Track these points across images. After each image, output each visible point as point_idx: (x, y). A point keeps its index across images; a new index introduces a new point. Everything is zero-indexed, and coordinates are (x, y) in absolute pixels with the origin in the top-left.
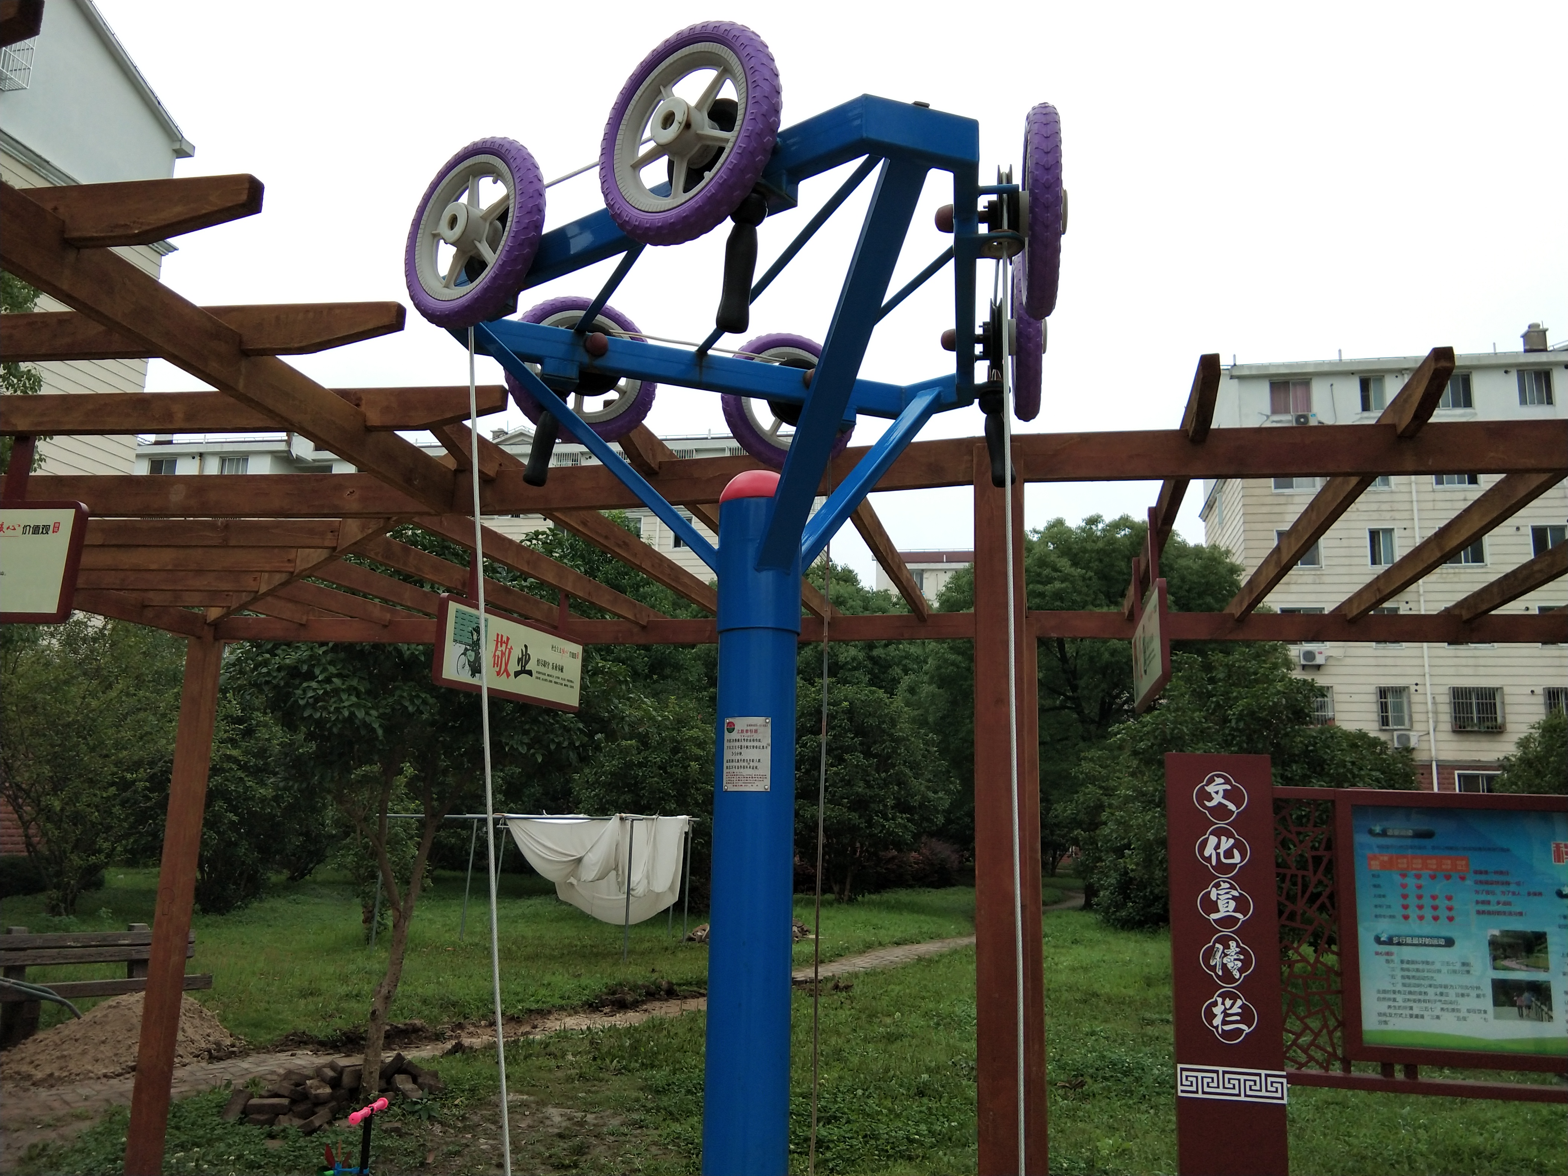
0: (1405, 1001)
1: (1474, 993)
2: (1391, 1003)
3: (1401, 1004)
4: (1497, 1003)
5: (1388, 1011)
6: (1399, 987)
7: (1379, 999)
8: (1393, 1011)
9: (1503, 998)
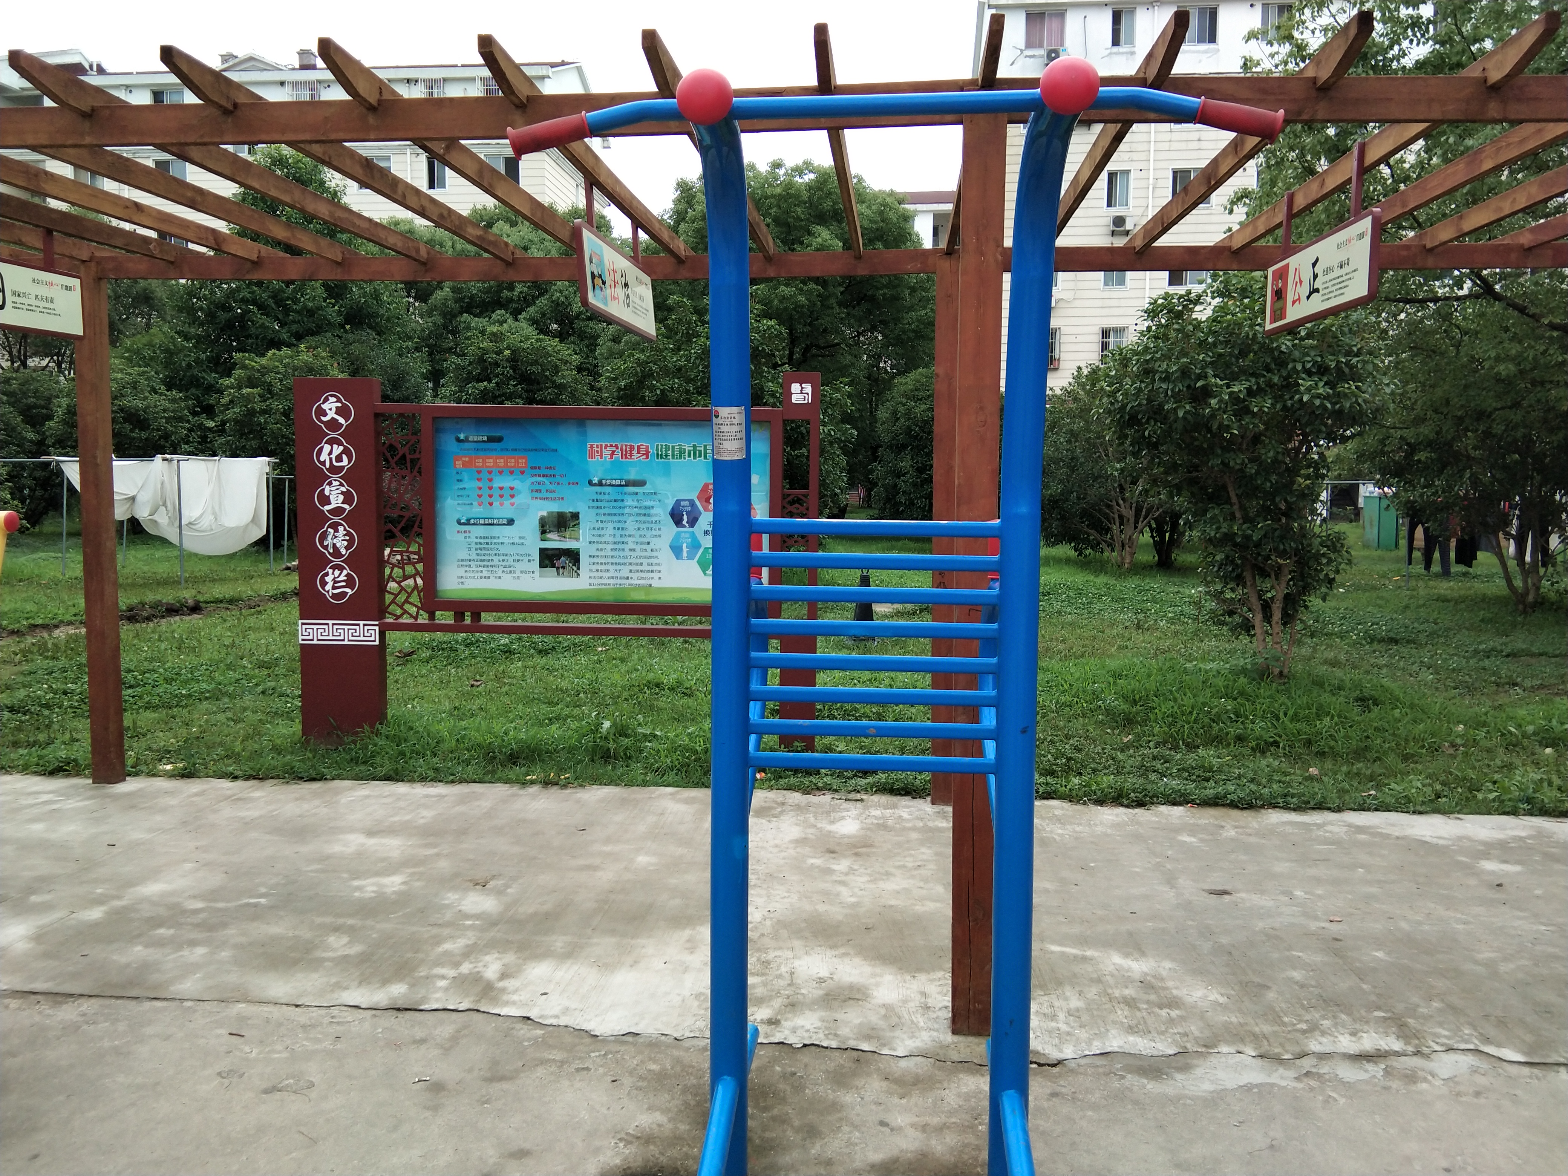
0: (477, 566)
1: (526, 559)
2: (468, 569)
3: (474, 569)
4: (542, 565)
5: (464, 575)
6: (474, 557)
7: (459, 566)
8: (468, 575)
9: (547, 562)
